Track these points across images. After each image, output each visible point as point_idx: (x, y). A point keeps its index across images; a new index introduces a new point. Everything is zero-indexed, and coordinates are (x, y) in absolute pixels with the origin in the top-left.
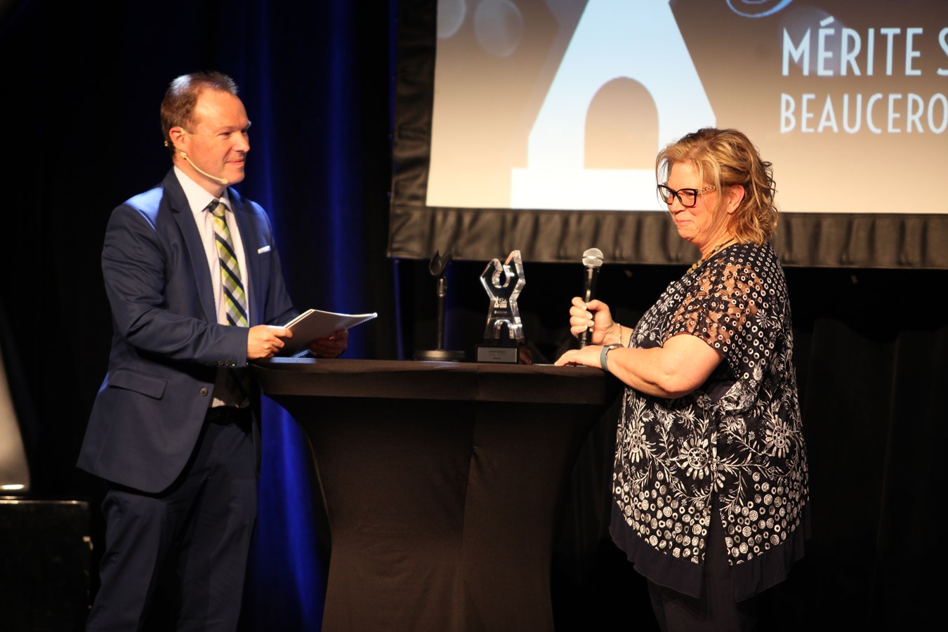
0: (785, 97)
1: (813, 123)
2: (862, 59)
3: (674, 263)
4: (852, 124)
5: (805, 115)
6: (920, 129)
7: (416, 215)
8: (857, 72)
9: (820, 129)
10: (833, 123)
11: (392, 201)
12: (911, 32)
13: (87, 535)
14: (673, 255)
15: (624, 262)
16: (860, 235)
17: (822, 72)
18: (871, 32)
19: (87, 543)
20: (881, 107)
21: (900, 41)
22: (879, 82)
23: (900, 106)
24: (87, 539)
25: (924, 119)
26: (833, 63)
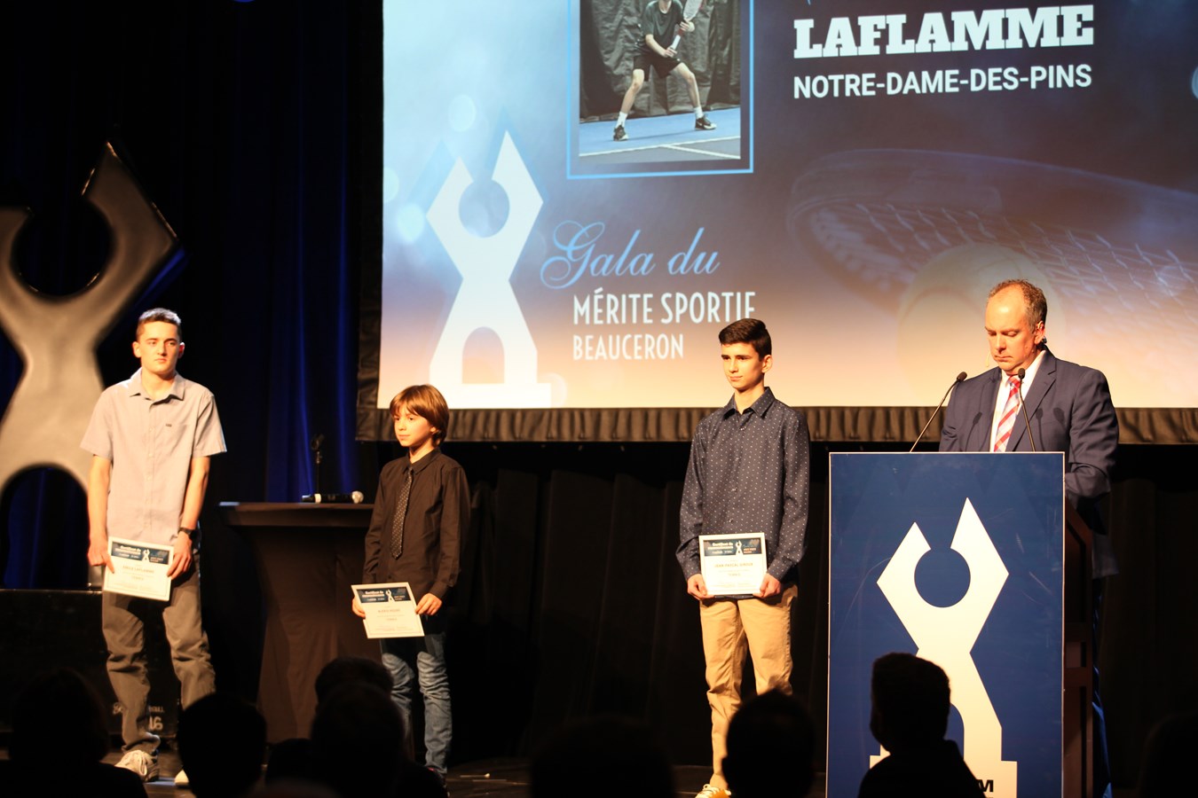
0: (576, 338)
1: (592, 353)
2: (619, 313)
3: (518, 440)
4: (614, 353)
5: (588, 348)
6: (653, 356)
7: (372, 415)
8: (616, 321)
9: (596, 358)
10: (604, 354)
11: (358, 405)
12: (646, 296)
14: (517, 435)
15: (489, 441)
16: (622, 421)
17: (597, 321)
18: (624, 297)
20: (630, 343)
21: (640, 301)
22: (628, 328)
23: (641, 342)
25: (655, 350)
26: (603, 316)
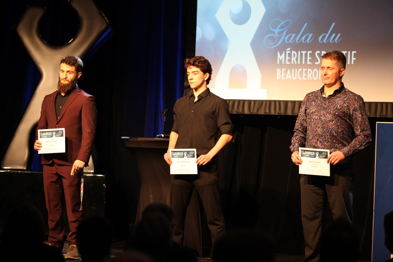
0: (278, 70)
1: (285, 76)
2: (297, 59)
3: (252, 114)
4: (294, 77)
5: (283, 74)
6: (311, 79)
8: (296, 63)
9: (287, 78)
10: (290, 77)
12: (309, 52)
13: (104, 184)
14: (252, 111)
15: (240, 113)
16: (297, 106)
17: (287, 63)
18: (299, 52)
19: (104, 186)
20: (301, 72)
21: (306, 54)
22: (301, 66)
23: (306, 72)
24: (104, 185)
25: (312, 76)
26: (290, 60)
